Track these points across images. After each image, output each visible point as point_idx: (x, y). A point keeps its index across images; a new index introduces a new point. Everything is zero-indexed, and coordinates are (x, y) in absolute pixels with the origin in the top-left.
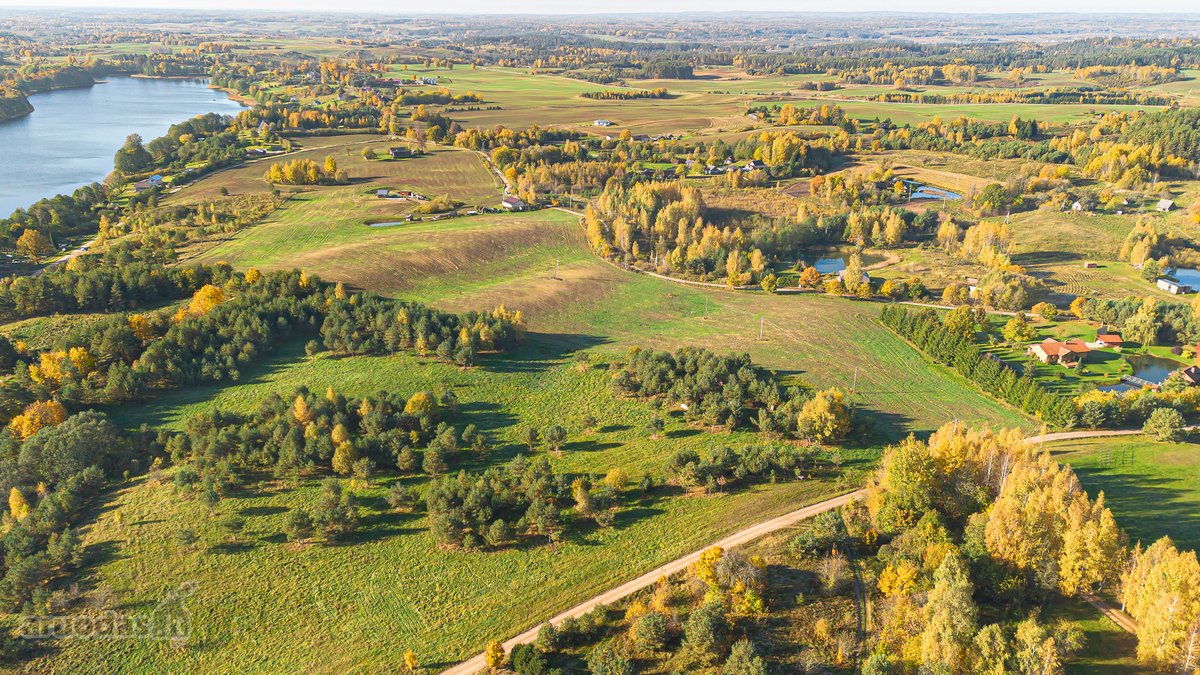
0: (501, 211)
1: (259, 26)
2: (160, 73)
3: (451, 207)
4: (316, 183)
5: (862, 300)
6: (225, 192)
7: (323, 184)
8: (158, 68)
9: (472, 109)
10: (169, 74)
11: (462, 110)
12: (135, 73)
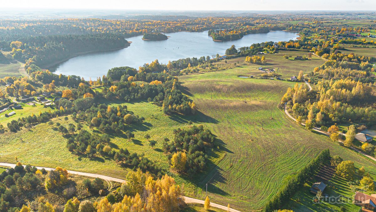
0: (284, 80)
1: (355, 16)
2: (290, 30)
3: (273, 76)
4: (255, 63)
5: (345, 147)
6: (226, 62)
7: (257, 64)
8: (290, 29)
9: (365, 47)
10: (292, 30)
11: (361, 47)
12: (284, 29)
